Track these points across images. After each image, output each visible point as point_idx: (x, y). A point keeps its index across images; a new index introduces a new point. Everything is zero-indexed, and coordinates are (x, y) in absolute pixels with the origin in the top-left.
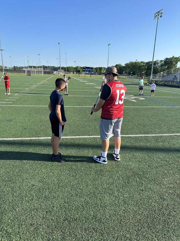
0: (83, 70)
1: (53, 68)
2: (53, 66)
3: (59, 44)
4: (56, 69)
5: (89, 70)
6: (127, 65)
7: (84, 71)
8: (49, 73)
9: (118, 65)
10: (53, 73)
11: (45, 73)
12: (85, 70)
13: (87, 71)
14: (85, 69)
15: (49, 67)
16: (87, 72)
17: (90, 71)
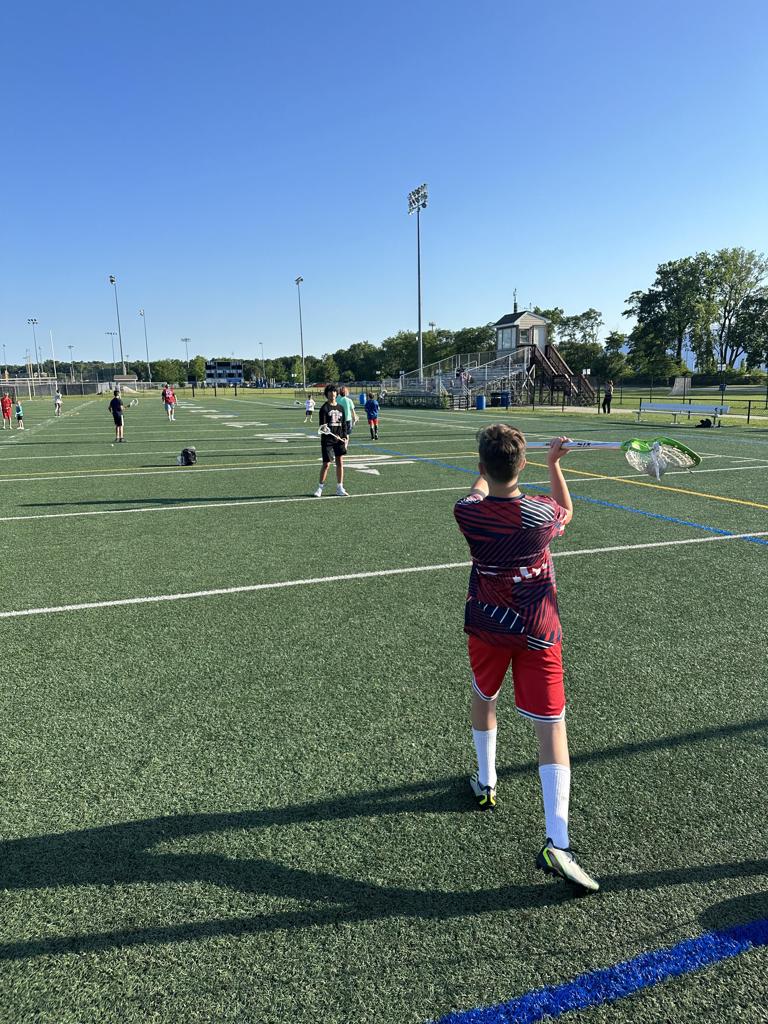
0: (208, 372)
1: (97, 368)
2: (95, 362)
3: (112, 281)
4: (104, 373)
5: (228, 371)
6: (388, 344)
7: (210, 376)
8: (78, 390)
9: (359, 345)
10: (94, 389)
11: (64, 390)
12: (213, 371)
13: (220, 376)
14: (214, 368)
15: (76, 366)
16: (223, 381)
17: (231, 375)
